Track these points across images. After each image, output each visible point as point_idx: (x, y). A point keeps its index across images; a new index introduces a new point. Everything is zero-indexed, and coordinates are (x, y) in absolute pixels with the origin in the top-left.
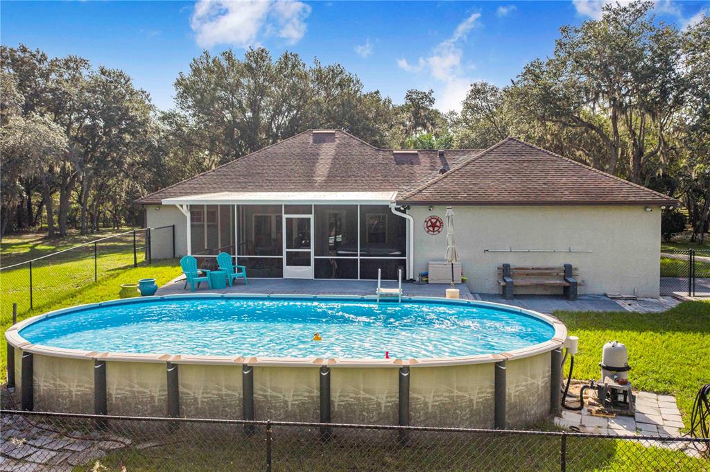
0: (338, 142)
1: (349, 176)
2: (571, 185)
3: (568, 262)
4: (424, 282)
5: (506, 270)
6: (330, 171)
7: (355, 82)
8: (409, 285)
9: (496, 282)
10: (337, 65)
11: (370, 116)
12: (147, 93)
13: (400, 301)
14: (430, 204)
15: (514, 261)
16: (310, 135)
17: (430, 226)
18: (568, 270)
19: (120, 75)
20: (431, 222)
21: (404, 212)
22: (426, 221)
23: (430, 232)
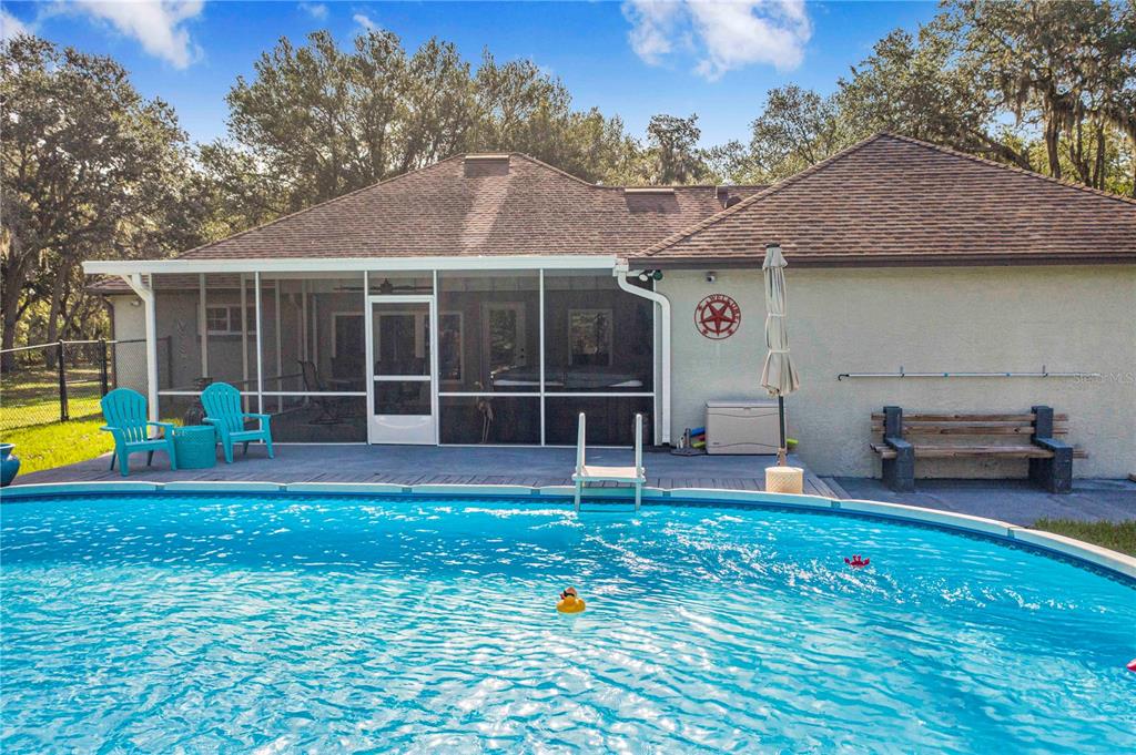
0: (515, 174)
1: (533, 236)
2: (1042, 221)
3: (1040, 403)
4: (698, 452)
5: (890, 422)
6: (494, 227)
7: (556, 91)
8: (663, 458)
9: (868, 450)
10: (523, 61)
11: (584, 149)
12: (170, 107)
13: (638, 500)
14: (708, 266)
15: (911, 401)
16: (459, 164)
17: (709, 320)
18: (1042, 419)
19: (107, 66)
20: (712, 309)
21: (648, 286)
22: (699, 308)
23: (710, 334)
